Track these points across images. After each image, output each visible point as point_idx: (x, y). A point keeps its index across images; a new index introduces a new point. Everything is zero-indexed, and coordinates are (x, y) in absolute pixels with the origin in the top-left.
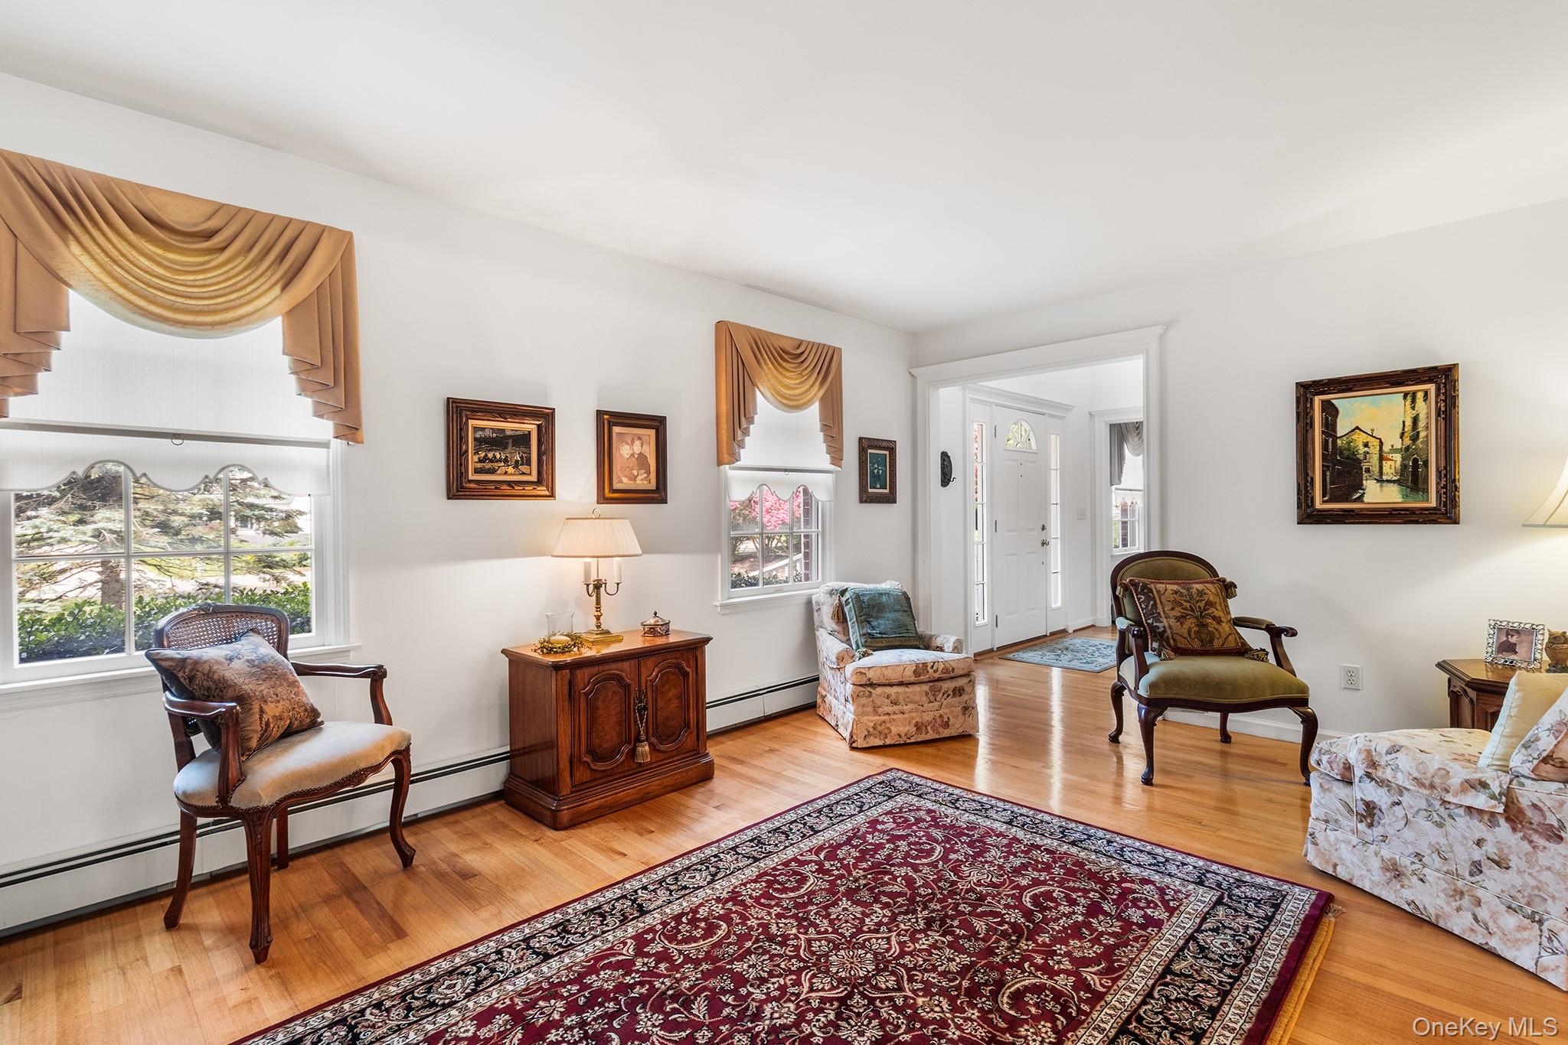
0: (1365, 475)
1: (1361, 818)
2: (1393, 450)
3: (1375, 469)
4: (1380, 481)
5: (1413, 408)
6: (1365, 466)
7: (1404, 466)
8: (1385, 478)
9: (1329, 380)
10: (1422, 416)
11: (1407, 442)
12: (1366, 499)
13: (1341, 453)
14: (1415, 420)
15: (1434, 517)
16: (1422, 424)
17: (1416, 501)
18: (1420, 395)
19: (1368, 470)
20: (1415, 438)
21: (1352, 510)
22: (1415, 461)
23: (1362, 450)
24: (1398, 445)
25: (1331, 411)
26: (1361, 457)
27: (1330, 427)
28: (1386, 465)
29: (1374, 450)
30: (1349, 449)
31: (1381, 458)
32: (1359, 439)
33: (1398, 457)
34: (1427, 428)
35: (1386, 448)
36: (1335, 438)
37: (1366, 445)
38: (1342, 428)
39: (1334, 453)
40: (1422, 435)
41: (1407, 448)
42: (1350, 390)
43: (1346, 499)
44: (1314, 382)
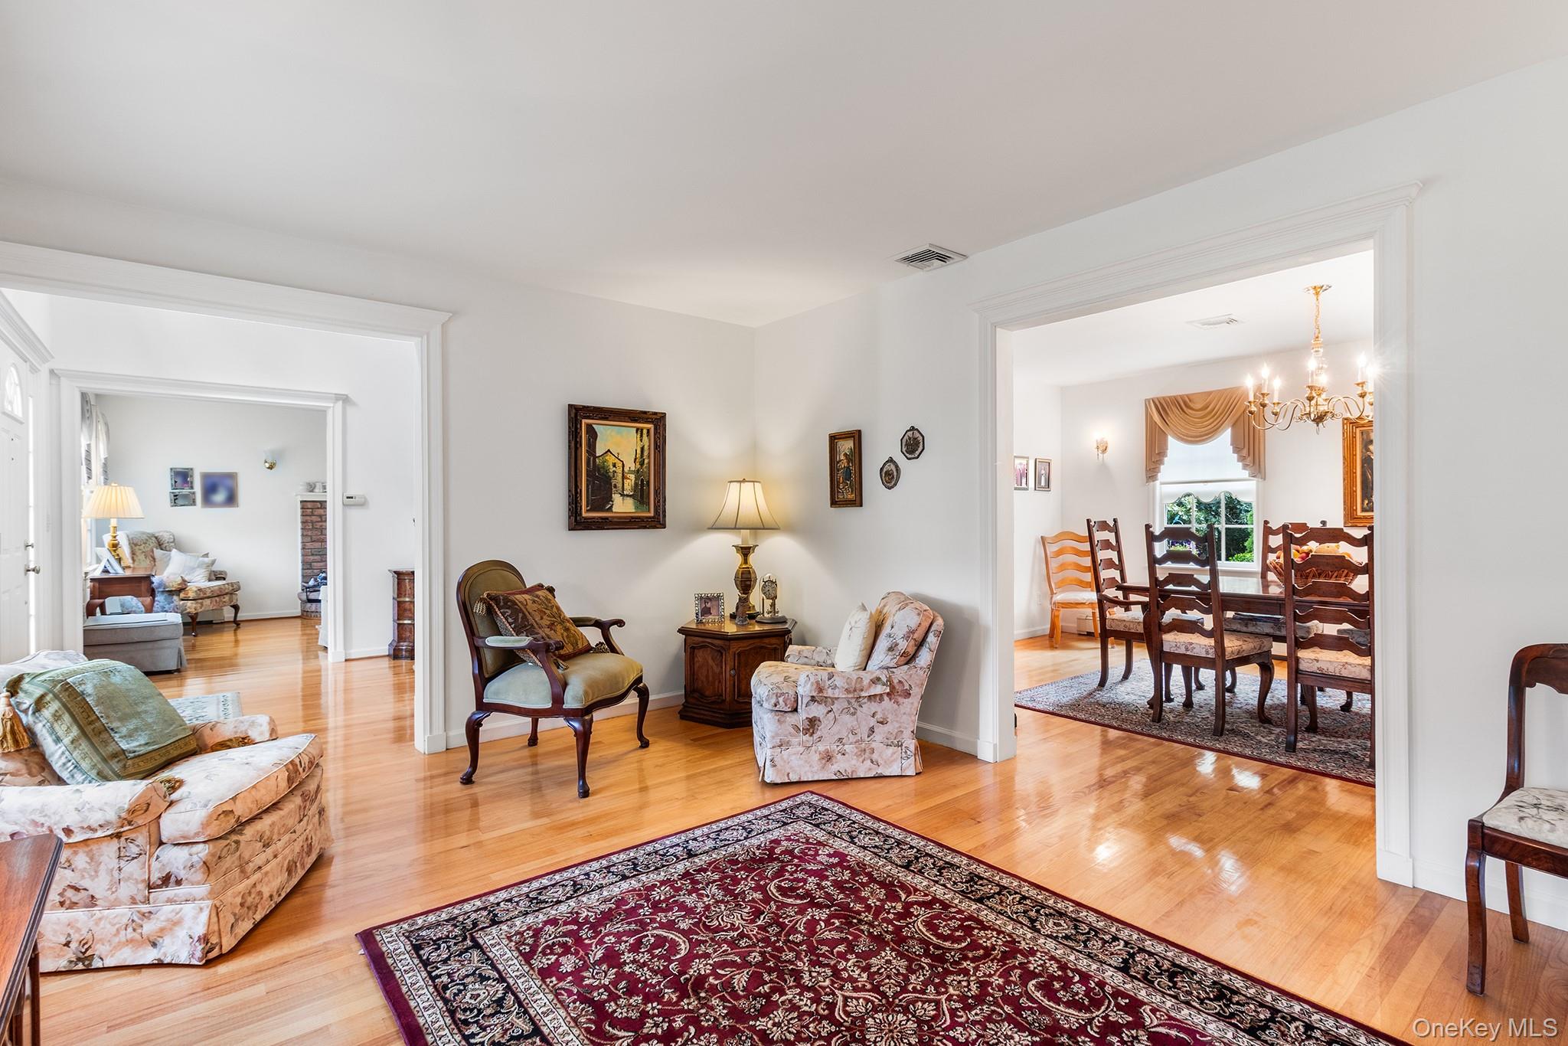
0: (614, 489)
1: (806, 731)
2: (630, 472)
3: (620, 485)
4: (622, 495)
5: (641, 440)
6: (613, 482)
7: (636, 484)
8: (625, 493)
9: (594, 408)
10: (646, 447)
11: (638, 466)
12: (614, 510)
13: (599, 471)
14: (642, 449)
15: (653, 524)
16: (646, 453)
17: (643, 512)
18: (645, 431)
19: (615, 486)
20: (642, 464)
21: (607, 518)
22: (642, 481)
23: (612, 469)
24: (633, 469)
25: (593, 435)
26: (611, 475)
27: (592, 447)
28: (627, 482)
29: (619, 470)
30: (603, 468)
31: (624, 477)
32: (611, 459)
33: (632, 477)
34: (649, 457)
35: (626, 470)
36: (595, 457)
37: (614, 466)
38: (599, 452)
39: (594, 470)
40: (646, 461)
41: (638, 470)
42: (606, 419)
43: (601, 509)
44: (584, 407)
